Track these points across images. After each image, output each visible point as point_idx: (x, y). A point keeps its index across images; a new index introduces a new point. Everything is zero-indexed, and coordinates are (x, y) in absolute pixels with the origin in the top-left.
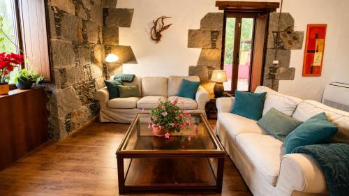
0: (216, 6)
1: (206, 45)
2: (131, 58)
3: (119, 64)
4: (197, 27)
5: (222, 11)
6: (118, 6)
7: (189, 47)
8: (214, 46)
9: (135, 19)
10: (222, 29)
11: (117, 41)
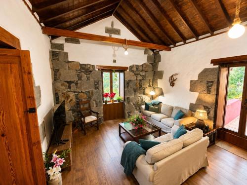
0: (211, 63)
1: (202, 91)
2: (162, 94)
3: (157, 96)
4: (196, 78)
5: (217, 66)
6: (158, 70)
7: (190, 91)
8: (209, 92)
9: (164, 75)
10: (216, 80)
11: (157, 85)
